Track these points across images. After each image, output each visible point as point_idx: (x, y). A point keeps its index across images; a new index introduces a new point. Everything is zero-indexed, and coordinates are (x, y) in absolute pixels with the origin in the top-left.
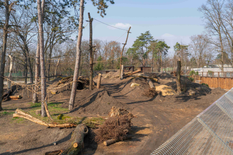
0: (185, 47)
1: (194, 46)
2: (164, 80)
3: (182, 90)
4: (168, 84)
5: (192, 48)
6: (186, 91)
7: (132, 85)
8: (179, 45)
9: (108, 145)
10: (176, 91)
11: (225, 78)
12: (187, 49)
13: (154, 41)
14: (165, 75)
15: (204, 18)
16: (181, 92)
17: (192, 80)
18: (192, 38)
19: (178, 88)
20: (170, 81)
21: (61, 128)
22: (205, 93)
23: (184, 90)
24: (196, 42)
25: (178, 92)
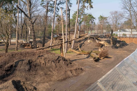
0: (106, 18)
1: (112, 18)
2: (102, 39)
3: (113, 44)
4: (105, 41)
5: (111, 19)
6: (115, 44)
7: (89, 41)
8: (102, 17)
9: (103, 58)
10: (110, 44)
11: (133, 38)
12: (107, 19)
13: (85, 14)
14: (102, 36)
15: (121, 3)
16: (112, 45)
17: (116, 39)
18: (111, 12)
19: (111, 43)
20: (106, 39)
21: (85, 54)
22: (125, 45)
23: (114, 44)
24: (113, 16)
25: (111, 44)
